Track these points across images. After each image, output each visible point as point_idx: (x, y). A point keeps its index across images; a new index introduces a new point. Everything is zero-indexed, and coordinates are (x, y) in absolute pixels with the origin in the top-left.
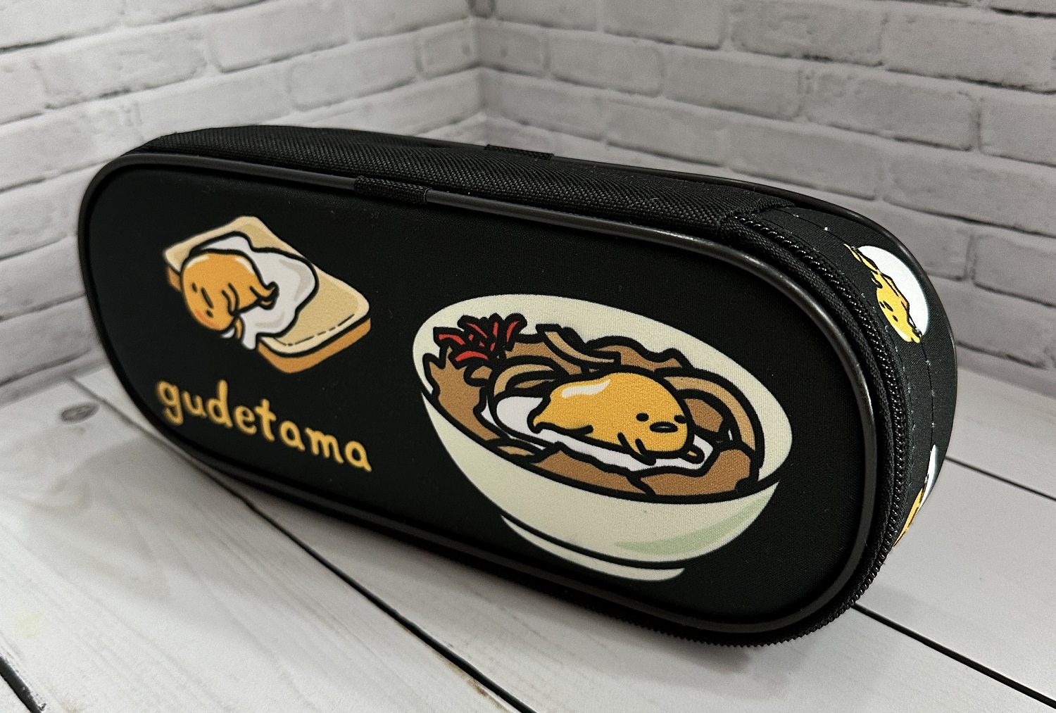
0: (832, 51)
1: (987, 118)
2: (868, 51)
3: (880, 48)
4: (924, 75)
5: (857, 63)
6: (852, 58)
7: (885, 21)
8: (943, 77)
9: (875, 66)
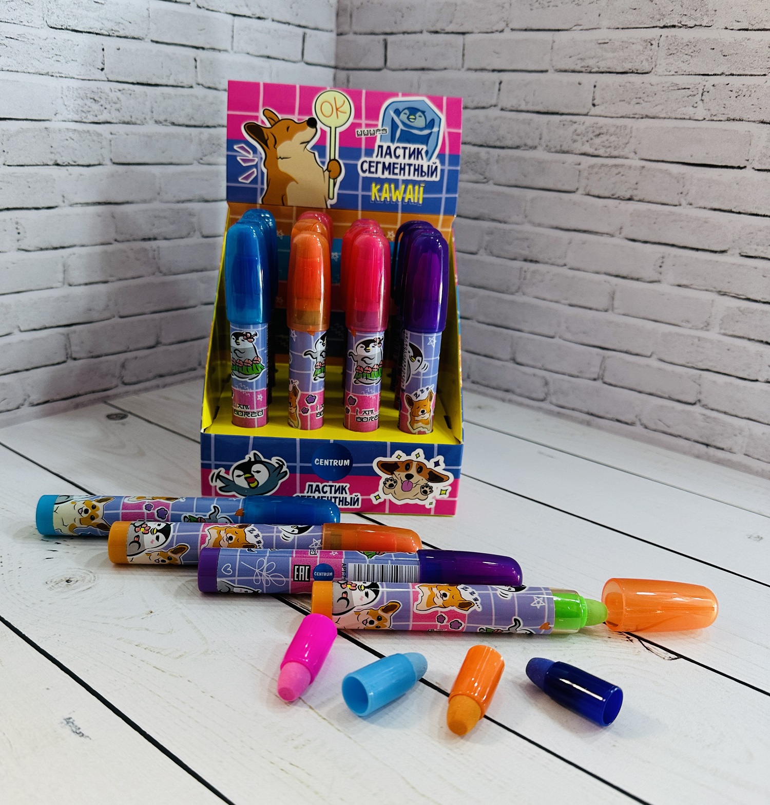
0: (540, 257)
1: (617, 296)
2: (559, 258)
3: (565, 257)
4: (588, 272)
5: (552, 264)
6: (550, 262)
7: (570, 243)
8: (598, 273)
9: (563, 266)
